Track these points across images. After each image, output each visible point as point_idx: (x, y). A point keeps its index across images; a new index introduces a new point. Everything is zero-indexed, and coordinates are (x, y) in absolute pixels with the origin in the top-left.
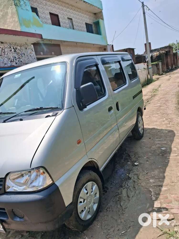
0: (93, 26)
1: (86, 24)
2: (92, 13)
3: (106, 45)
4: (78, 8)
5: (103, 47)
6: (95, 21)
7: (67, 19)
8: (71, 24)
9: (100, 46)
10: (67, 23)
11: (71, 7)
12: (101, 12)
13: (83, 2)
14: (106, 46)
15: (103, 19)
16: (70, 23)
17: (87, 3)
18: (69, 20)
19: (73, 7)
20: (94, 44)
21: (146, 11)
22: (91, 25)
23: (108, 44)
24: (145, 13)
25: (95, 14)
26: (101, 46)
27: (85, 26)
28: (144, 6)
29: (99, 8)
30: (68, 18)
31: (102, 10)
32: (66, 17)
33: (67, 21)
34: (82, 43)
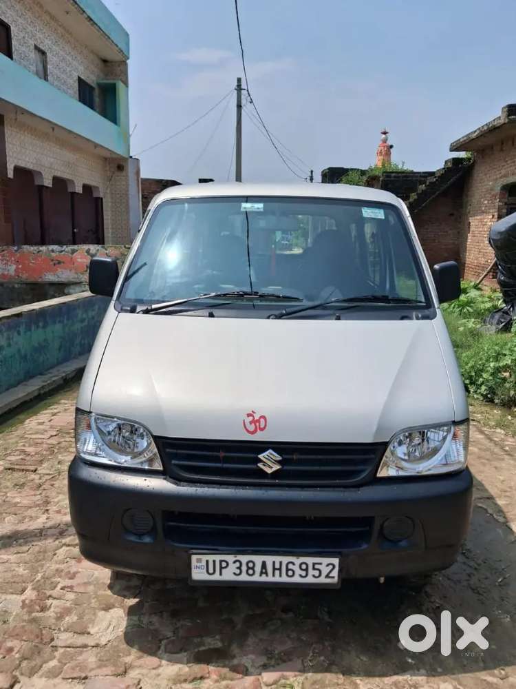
0: (97, 92)
1: (80, 80)
2: (97, 56)
3: (125, 155)
4: (64, 28)
5: (116, 159)
6: (101, 82)
7: (32, 47)
8: (41, 67)
9: (108, 155)
10: (32, 61)
11: (48, 18)
12: (123, 63)
13: (86, 19)
14: (125, 160)
15: (126, 83)
16: (39, 63)
17: (96, 24)
18: (37, 52)
19: (53, 19)
20: (96, 145)
21: (243, 102)
22: (92, 88)
23: (131, 155)
24: (241, 106)
25: (105, 61)
26: (114, 156)
27: (76, 85)
28: (241, 89)
29: (122, 51)
30: (36, 48)
31: (128, 58)
32: (32, 42)
33: (33, 55)
34: (70, 132)
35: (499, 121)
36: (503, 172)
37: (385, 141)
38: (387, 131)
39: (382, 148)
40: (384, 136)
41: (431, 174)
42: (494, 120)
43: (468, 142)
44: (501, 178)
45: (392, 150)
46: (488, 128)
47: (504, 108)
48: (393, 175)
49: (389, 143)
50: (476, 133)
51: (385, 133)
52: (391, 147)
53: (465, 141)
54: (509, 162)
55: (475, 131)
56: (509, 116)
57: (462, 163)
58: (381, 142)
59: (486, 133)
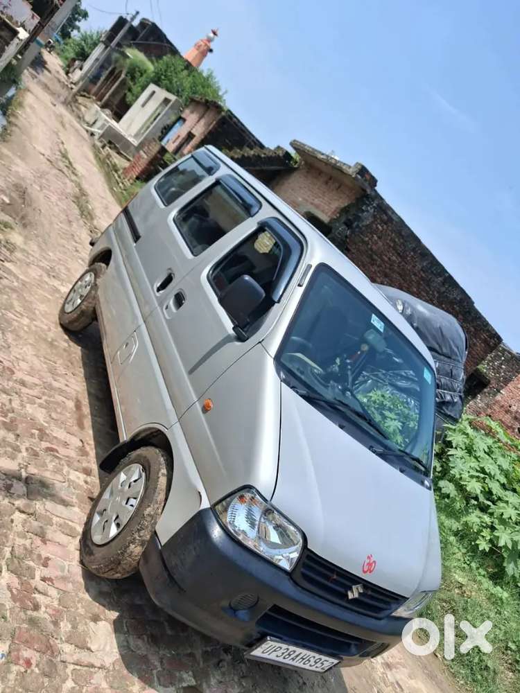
35: (347, 169)
36: (316, 201)
37: (210, 40)
38: (218, 33)
39: (203, 44)
40: (212, 35)
41: (262, 146)
42: (344, 164)
43: (309, 155)
44: (312, 204)
45: (209, 54)
46: (335, 164)
47: (360, 164)
48: (235, 119)
49: (212, 45)
50: (322, 157)
51: (215, 33)
52: (211, 51)
53: (308, 151)
54: (326, 199)
55: (323, 154)
56: (358, 173)
57: (290, 161)
58: (206, 38)
59: (330, 165)
